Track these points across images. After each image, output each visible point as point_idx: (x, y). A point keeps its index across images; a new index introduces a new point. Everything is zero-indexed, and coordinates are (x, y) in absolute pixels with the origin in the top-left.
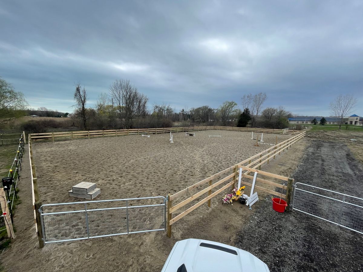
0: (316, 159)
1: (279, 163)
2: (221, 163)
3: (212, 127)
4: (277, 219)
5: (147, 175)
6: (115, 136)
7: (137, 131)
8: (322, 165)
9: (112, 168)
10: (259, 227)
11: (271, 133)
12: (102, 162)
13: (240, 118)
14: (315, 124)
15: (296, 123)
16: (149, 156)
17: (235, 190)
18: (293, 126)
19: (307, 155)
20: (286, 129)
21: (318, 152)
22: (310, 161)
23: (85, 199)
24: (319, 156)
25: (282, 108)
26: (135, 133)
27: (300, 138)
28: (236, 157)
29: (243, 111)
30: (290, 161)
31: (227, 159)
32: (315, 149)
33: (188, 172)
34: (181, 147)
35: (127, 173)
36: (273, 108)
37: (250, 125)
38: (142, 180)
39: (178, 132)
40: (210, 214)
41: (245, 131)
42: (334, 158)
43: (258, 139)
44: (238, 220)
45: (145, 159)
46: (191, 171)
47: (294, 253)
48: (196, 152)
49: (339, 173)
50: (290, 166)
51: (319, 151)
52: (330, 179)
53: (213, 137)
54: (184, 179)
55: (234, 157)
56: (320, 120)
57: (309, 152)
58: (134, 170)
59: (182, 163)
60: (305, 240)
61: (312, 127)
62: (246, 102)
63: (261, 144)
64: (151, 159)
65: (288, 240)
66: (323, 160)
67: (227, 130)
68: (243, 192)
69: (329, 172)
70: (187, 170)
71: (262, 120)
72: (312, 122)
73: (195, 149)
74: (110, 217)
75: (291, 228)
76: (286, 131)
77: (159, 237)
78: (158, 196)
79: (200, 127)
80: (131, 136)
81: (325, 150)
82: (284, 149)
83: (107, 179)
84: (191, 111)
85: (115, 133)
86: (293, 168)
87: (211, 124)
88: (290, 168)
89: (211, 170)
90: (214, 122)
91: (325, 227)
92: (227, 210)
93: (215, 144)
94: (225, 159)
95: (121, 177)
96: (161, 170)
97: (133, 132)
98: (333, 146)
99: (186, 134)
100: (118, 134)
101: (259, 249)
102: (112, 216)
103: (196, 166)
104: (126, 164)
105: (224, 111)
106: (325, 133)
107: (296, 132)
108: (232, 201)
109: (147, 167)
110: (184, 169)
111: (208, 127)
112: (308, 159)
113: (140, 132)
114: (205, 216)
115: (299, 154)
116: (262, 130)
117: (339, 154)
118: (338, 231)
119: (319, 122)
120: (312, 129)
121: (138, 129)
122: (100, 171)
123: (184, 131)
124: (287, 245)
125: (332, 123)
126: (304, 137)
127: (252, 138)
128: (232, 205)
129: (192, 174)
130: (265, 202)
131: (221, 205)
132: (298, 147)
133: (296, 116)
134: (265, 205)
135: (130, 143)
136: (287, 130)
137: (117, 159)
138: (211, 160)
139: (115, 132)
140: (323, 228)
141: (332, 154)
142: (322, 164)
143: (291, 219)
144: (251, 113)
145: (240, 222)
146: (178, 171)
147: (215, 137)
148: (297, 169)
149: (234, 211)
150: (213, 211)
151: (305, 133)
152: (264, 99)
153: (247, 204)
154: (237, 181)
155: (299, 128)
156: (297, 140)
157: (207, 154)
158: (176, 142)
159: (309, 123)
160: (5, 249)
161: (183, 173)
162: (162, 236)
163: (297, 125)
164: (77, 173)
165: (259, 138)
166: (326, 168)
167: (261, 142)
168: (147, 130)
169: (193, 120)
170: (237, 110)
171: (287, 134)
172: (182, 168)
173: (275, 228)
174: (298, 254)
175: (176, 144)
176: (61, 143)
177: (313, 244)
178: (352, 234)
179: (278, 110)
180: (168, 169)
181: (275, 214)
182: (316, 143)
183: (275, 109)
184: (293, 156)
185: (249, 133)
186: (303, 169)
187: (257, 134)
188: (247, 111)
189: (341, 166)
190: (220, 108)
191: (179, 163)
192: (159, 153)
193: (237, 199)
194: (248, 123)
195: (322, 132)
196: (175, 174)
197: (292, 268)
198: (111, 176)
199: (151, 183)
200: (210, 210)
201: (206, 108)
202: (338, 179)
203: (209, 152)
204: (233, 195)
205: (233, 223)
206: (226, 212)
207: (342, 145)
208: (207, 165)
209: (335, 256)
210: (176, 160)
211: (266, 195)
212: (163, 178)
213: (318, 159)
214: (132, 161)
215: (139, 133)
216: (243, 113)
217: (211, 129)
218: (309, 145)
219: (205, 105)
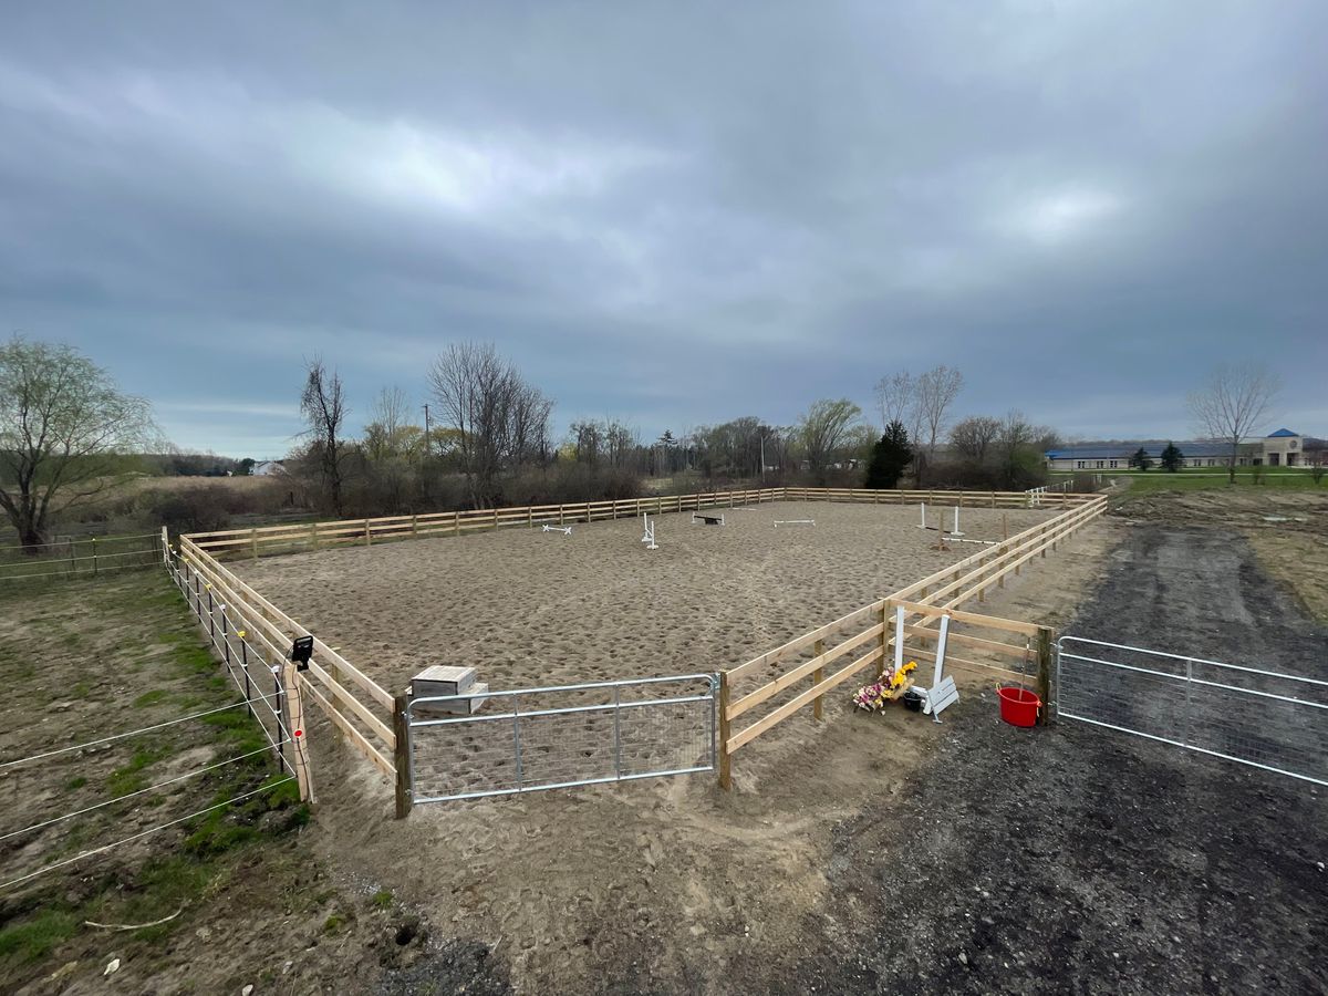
0: (1138, 585)
1: (1018, 600)
2: (831, 605)
3: (779, 492)
4: (1016, 742)
5: (608, 646)
6: (453, 534)
7: (526, 515)
8: (1158, 600)
9: (490, 630)
10: (965, 762)
11: (988, 505)
12: (449, 616)
13: (874, 457)
14: (1144, 469)
15: (1076, 466)
16: (595, 592)
17: (886, 673)
18: (1064, 478)
19: (1110, 572)
20: (1040, 491)
21: (1148, 561)
22: (1118, 589)
23: (450, 713)
24: (1148, 574)
25: (1020, 415)
26: (517, 522)
27: (1087, 519)
28: (876, 587)
29: (883, 432)
30: (1054, 593)
31: (848, 593)
32: (1139, 554)
33: (732, 634)
34: (687, 561)
35: (545, 644)
36: (986, 416)
37: (910, 481)
38: (599, 660)
39: (664, 512)
40: (824, 736)
41: (894, 503)
42: (1200, 578)
43: (942, 524)
44: (905, 747)
45: (583, 600)
46: (741, 632)
47: (1061, 811)
48: (741, 575)
49: (1209, 621)
50: (1051, 607)
51: (1150, 558)
52: (1178, 639)
53: (790, 526)
54: (726, 654)
55: (871, 586)
56: (1160, 453)
57: (1116, 563)
58: (560, 634)
59: (707, 610)
60: (1092, 785)
61: (1131, 481)
62: (890, 400)
63: (955, 542)
64: (605, 601)
65: (1046, 785)
66: (1161, 588)
67: (831, 501)
68: (912, 680)
69: (1175, 620)
70: (727, 629)
71: (950, 461)
72: (1132, 463)
73: (737, 566)
74: (545, 753)
75: (1054, 761)
76: (1041, 497)
77: (700, 790)
78: (660, 698)
79: (738, 494)
80: (507, 531)
81: (1170, 558)
82: (1031, 554)
83: (489, 660)
84: (695, 438)
85: (453, 525)
86: (1061, 613)
87: (772, 483)
88: (1053, 614)
89: (803, 627)
90: (781, 471)
91: (1150, 756)
92: (871, 725)
93: (799, 548)
94: (841, 592)
95: (530, 653)
96: (646, 631)
97: (509, 519)
98: (1199, 540)
99: (692, 519)
100: (463, 527)
101: (969, 807)
102: (547, 749)
103: (752, 616)
104: (529, 618)
105: (815, 435)
106: (1179, 500)
107: (1074, 500)
108: (881, 703)
109: (599, 623)
110: (717, 625)
111: (765, 493)
112: (1111, 584)
113: (533, 517)
114: (812, 742)
115: (1085, 571)
116: (954, 495)
117: (1218, 566)
118: (1184, 762)
119: (1158, 461)
120: (1132, 488)
121: (527, 508)
122: (455, 639)
123: (683, 510)
124: (1043, 796)
125: (1204, 464)
126: (1104, 514)
127: (923, 526)
128: (883, 713)
129: (744, 640)
130: (978, 703)
131: (850, 715)
132: (1081, 548)
133: (1075, 442)
134: (980, 710)
135: (513, 555)
136: (1043, 493)
137: (494, 605)
138: (796, 597)
139: (453, 521)
140: (1144, 757)
141: (1191, 566)
142: (1158, 597)
143: (1053, 740)
144: (910, 439)
145: (914, 753)
146: (702, 632)
147: (796, 525)
148: (1075, 614)
149: (892, 727)
150: (831, 728)
151: (1104, 500)
152: (953, 388)
153: (927, 711)
154: (892, 649)
155: (1085, 485)
156: (1077, 526)
157: (781, 581)
158: (668, 545)
159: (1123, 466)
160: (301, 827)
161: (716, 636)
162: (706, 787)
163: (1077, 476)
164: (386, 647)
165: (946, 523)
166: (1167, 608)
167: (954, 537)
168: (558, 509)
169: (707, 469)
170: (861, 428)
171: (1044, 506)
172: (711, 624)
173: (1010, 762)
174: (1071, 814)
175: (669, 552)
176: (282, 560)
177: (1114, 793)
178: (1222, 769)
179: (1007, 426)
180: (667, 626)
181: (1008, 731)
182: (1142, 533)
183: (996, 419)
184: (1063, 578)
185: (910, 507)
186: (1094, 615)
187: (938, 511)
188: (896, 432)
189: (1219, 602)
190: (800, 425)
191: (697, 609)
192: (623, 583)
193: (896, 695)
194: (904, 472)
195: (1164, 496)
196: (693, 639)
197: (1056, 841)
198: (498, 652)
199: (628, 666)
200: (823, 726)
201: (747, 425)
202: (1202, 637)
203: (785, 572)
204: (883, 687)
205: (891, 756)
206: (867, 731)
207: (1233, 536)
208: (787, 611)
209: (1168, 814)
210: (686, 601)
211: (978, 686)
212: (659, 652)
213: (1145, 584)
214: (544, 608)
215: (532, 521)
216: (885, 438)
217: (776, 500)
218: (1118, 540)
219: (744, 416)
